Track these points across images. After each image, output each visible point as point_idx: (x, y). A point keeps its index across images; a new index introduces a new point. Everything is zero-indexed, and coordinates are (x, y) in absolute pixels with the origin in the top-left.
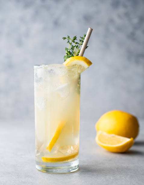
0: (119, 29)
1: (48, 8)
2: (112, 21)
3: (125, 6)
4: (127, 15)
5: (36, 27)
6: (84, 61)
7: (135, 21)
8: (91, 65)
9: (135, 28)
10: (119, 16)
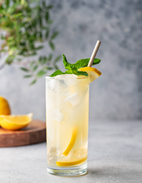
0: (112, 37)
2: (105, 30)
3: (117, 17)
4: (119, 24)
6: (95, 71)
7: (127, 30)
8: (101, 75)
9: (127, 36)
10: (112, 26)
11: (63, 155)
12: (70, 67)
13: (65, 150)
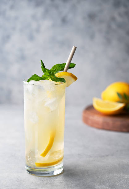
0: (120, 26)
1: (57, 7)
4: (127, 13)
5: (46, 24)
8: (77, 80)
11: (41, 156)
12: (48, 73)
13: (43, 151)
